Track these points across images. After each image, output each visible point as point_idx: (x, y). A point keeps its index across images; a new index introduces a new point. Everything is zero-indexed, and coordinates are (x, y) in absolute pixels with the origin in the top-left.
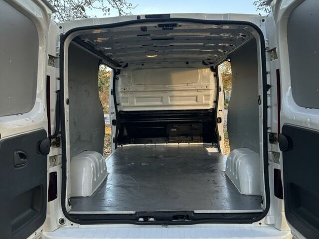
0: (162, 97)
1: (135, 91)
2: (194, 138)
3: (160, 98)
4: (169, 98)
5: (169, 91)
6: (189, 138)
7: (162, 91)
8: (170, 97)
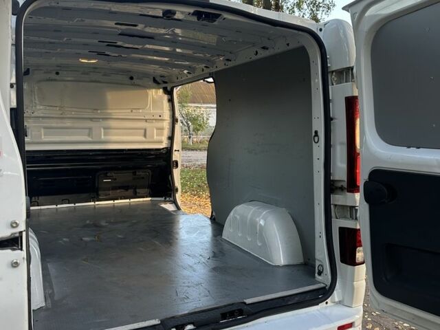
0: (90, 129)
1: (43, 118)
2: (138, 190)
3: (88, 130)
4: (102, 130)
5: (103, 119)
6: (130, 192)
7: (91, 119)
8: (104, 129)
